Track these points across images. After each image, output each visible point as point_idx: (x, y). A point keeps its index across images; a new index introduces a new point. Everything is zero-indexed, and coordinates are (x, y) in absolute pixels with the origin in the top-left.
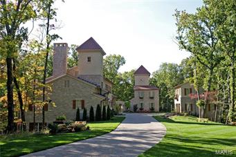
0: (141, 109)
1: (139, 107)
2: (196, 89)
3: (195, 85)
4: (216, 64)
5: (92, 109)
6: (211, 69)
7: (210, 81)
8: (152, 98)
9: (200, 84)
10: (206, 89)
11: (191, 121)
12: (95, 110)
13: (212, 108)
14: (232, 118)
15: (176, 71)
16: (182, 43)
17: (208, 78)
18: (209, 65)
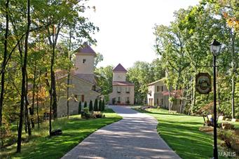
0: (119, 102)
1: (117, 100)
2: (168, 88)
3: (167, 85)
4: (183, 68)
5: (91, 102)
6: (180, 72)
7: (178, 82)
8: (128, 93)
9: (171, 84)
10: (175, 88)
11: (163, 112)
12: (93, 103)
13: (178, 102)
14: (193, 110)
15: (148, 69)
16: (158, 50)
17: (177, 79)
18: (178, 69)
